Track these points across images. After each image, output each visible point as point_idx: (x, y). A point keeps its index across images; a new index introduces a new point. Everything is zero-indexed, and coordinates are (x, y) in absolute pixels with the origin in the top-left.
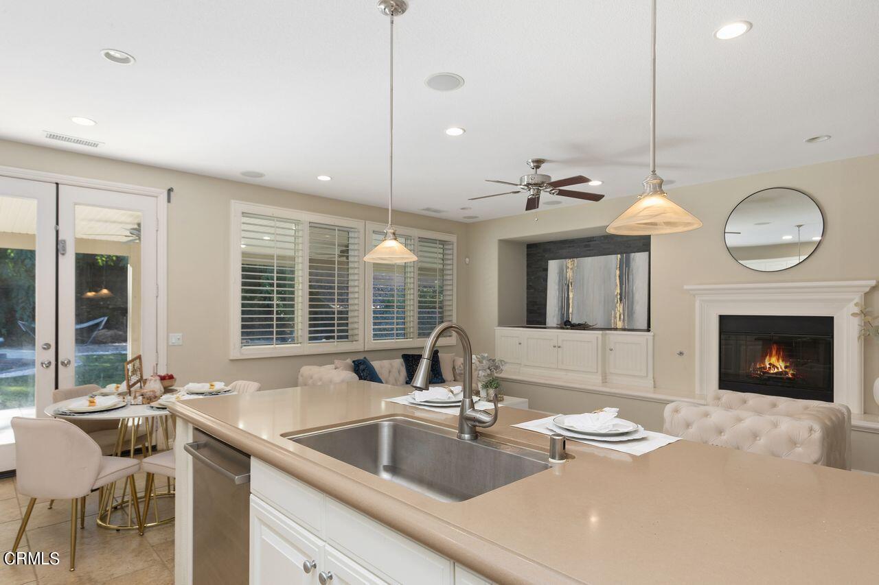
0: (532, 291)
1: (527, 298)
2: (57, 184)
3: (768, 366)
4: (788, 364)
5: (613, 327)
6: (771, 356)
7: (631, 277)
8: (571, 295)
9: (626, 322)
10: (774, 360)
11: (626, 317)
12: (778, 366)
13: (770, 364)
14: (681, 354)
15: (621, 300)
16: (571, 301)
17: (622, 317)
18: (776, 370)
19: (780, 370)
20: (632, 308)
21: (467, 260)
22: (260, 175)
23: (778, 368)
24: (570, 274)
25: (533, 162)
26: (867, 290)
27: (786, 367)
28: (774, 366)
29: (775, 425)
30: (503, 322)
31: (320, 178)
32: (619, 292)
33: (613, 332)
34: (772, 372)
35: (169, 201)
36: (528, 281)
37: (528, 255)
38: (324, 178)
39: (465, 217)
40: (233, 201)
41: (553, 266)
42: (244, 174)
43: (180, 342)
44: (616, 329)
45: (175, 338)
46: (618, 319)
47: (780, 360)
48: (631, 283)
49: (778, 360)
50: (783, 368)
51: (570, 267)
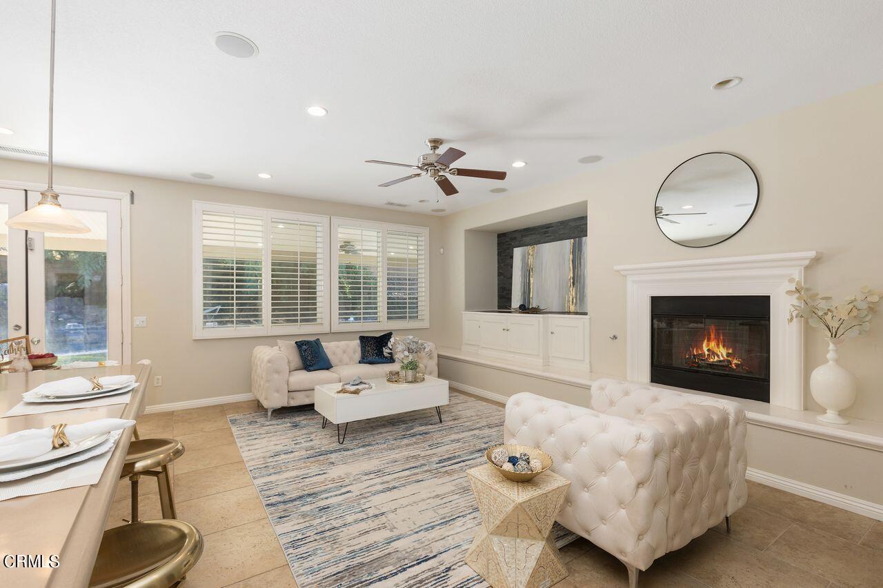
0: (502, 277)
1: (498, 284)
2: (26, 191)
3: (707, 353)
4: (730, 351)
5: (566, 310)
6: (709, 340)
7: (582, 261)
8: (532, 282)
9: (578, 305)
10: (713, 345)
11: (578, 301)
12: (719, 353)
13: (709, 350)
14: (615, 337)
15: (573, 285)
16: (531, 287)
17: (575, 301)
18: (716, 359)
19: (722, 359)
20: (584, 292)
21: (442, 250)
22: (211, 177)
23: (718, 356)
24: (531, 260)
25: (430, 141)
26: (807, 262)
27: (728, 355)
28: (714, 354)
29: (604, 429)
30: (470, 307)
31: (260, 175)
32: (572, 276)
33: (566, 316)
34: (712, 360)
35: (132, 202)
36: (499, 268)
37: (499, 244)
38: (264, 176)
39: (433, 210)
40: (193, 201)
41: (518, 253)
42: (195, 175)
43: (145, 324)
44: (569, 313)
45: (139, 321)
46: (571, 303)
47: (721, 346)
48: (582, 267)
49: (718, 345)
50: (725, 356)
51: (531, 253)
